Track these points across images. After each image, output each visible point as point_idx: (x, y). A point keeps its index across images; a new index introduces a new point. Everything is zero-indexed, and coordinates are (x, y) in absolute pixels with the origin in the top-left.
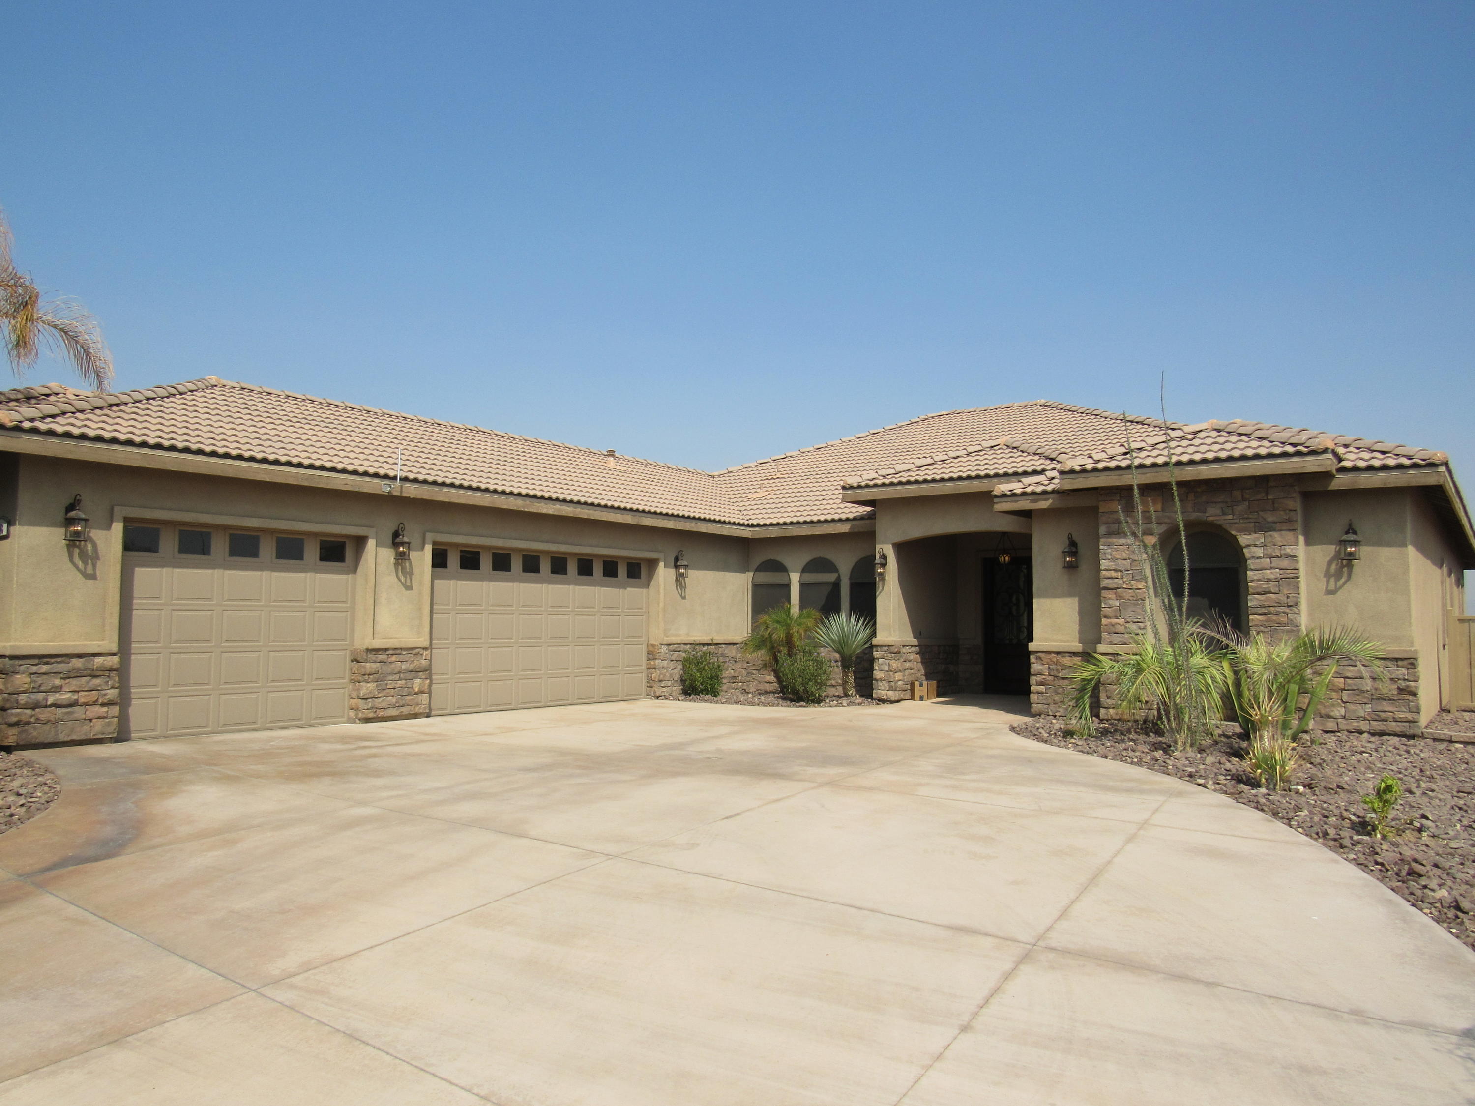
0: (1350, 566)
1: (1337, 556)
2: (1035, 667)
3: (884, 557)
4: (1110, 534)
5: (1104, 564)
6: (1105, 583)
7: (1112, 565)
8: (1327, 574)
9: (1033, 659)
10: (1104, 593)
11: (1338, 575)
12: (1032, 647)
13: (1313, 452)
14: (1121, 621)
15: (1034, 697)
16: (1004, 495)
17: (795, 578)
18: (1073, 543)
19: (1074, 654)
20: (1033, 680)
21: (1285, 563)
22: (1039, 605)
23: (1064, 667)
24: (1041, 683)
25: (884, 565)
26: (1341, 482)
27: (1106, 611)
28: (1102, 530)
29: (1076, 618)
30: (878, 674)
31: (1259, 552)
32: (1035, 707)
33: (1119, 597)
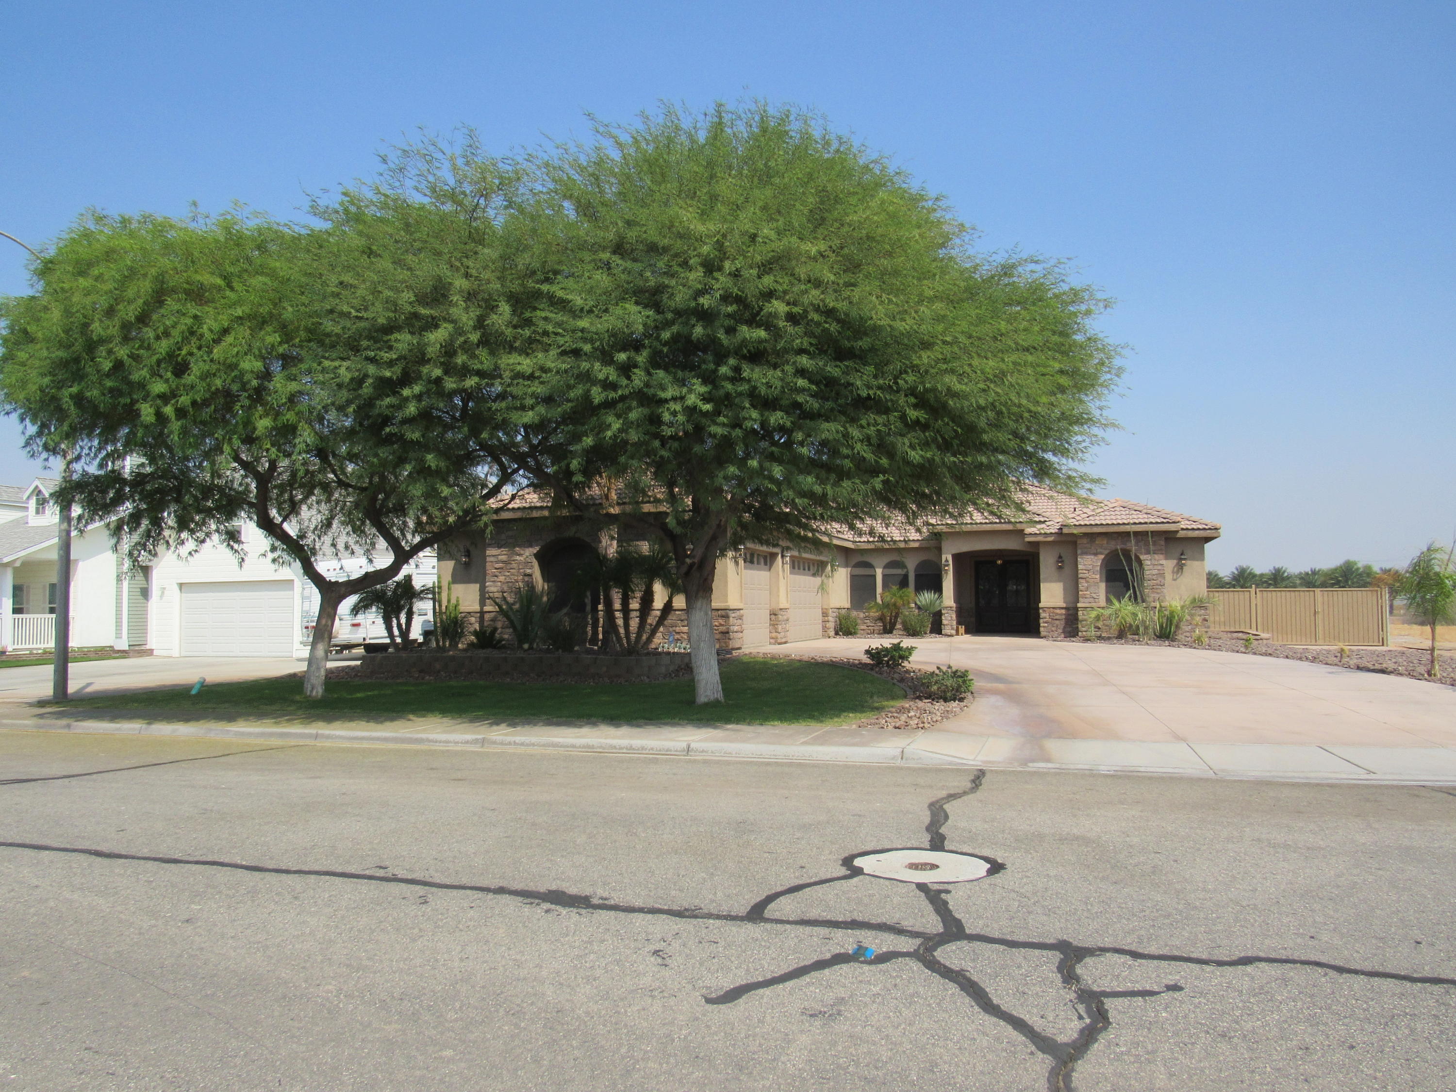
0: (1182, 569)
1: (1178, 564)
2: (1042, 615)
3: (947, 561)
4: (1083, 553)
5: (1080, 567)
6: (1080, 576)
7: (1084, 567)
8: (1173, 572)
9: (1041, 611)
10: (1080, 580)
11: (1177, 572)
12: (1041, 605)
13: (1174, 522)
14: (1088, 593)
15: (1042, 629)
16: (1031, 534)
17: (879, 572)
18: (1060, 557)
19: (1062, 608)
20: (1041, 621)
21: (1159, 567)
22: (1043, 586)
23: (1057, 614)
24: (1046, 622)
25: (947, 565)
26: (1181, 534)
27: (1080, 587)
28: (1079, 552)
29: (1062, 592)
30: (944, 622)
31: (1149, 563)
32: (1043, 634)
33: (1087, 582)
